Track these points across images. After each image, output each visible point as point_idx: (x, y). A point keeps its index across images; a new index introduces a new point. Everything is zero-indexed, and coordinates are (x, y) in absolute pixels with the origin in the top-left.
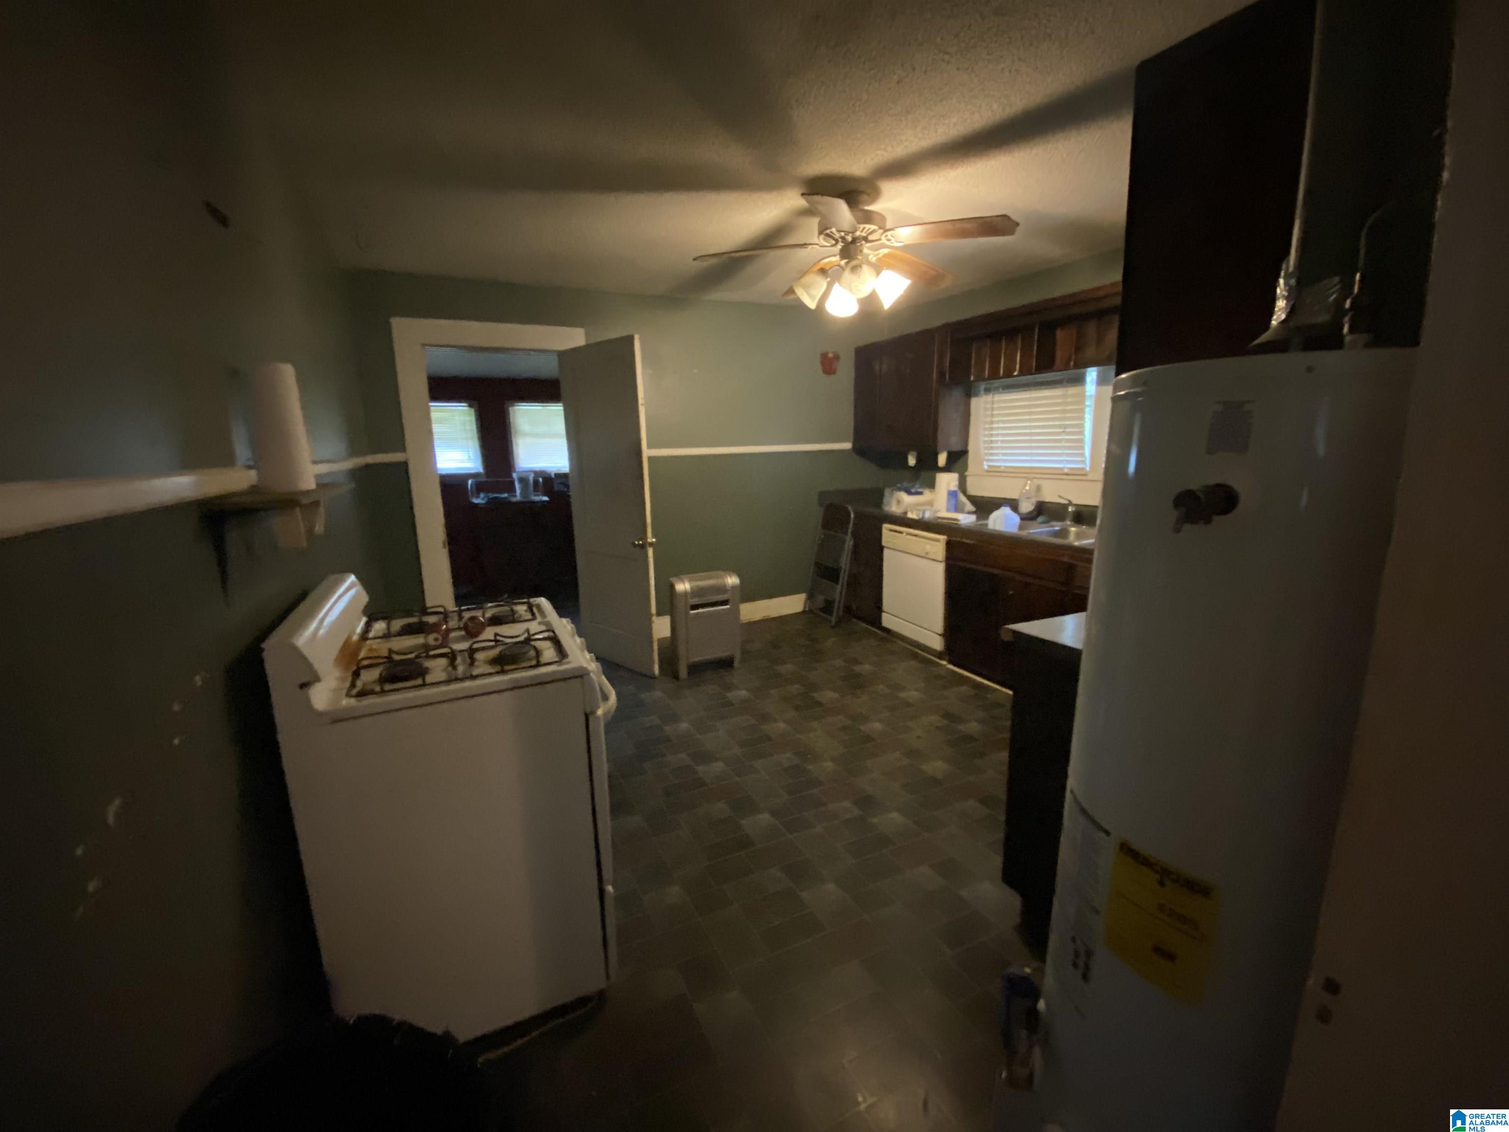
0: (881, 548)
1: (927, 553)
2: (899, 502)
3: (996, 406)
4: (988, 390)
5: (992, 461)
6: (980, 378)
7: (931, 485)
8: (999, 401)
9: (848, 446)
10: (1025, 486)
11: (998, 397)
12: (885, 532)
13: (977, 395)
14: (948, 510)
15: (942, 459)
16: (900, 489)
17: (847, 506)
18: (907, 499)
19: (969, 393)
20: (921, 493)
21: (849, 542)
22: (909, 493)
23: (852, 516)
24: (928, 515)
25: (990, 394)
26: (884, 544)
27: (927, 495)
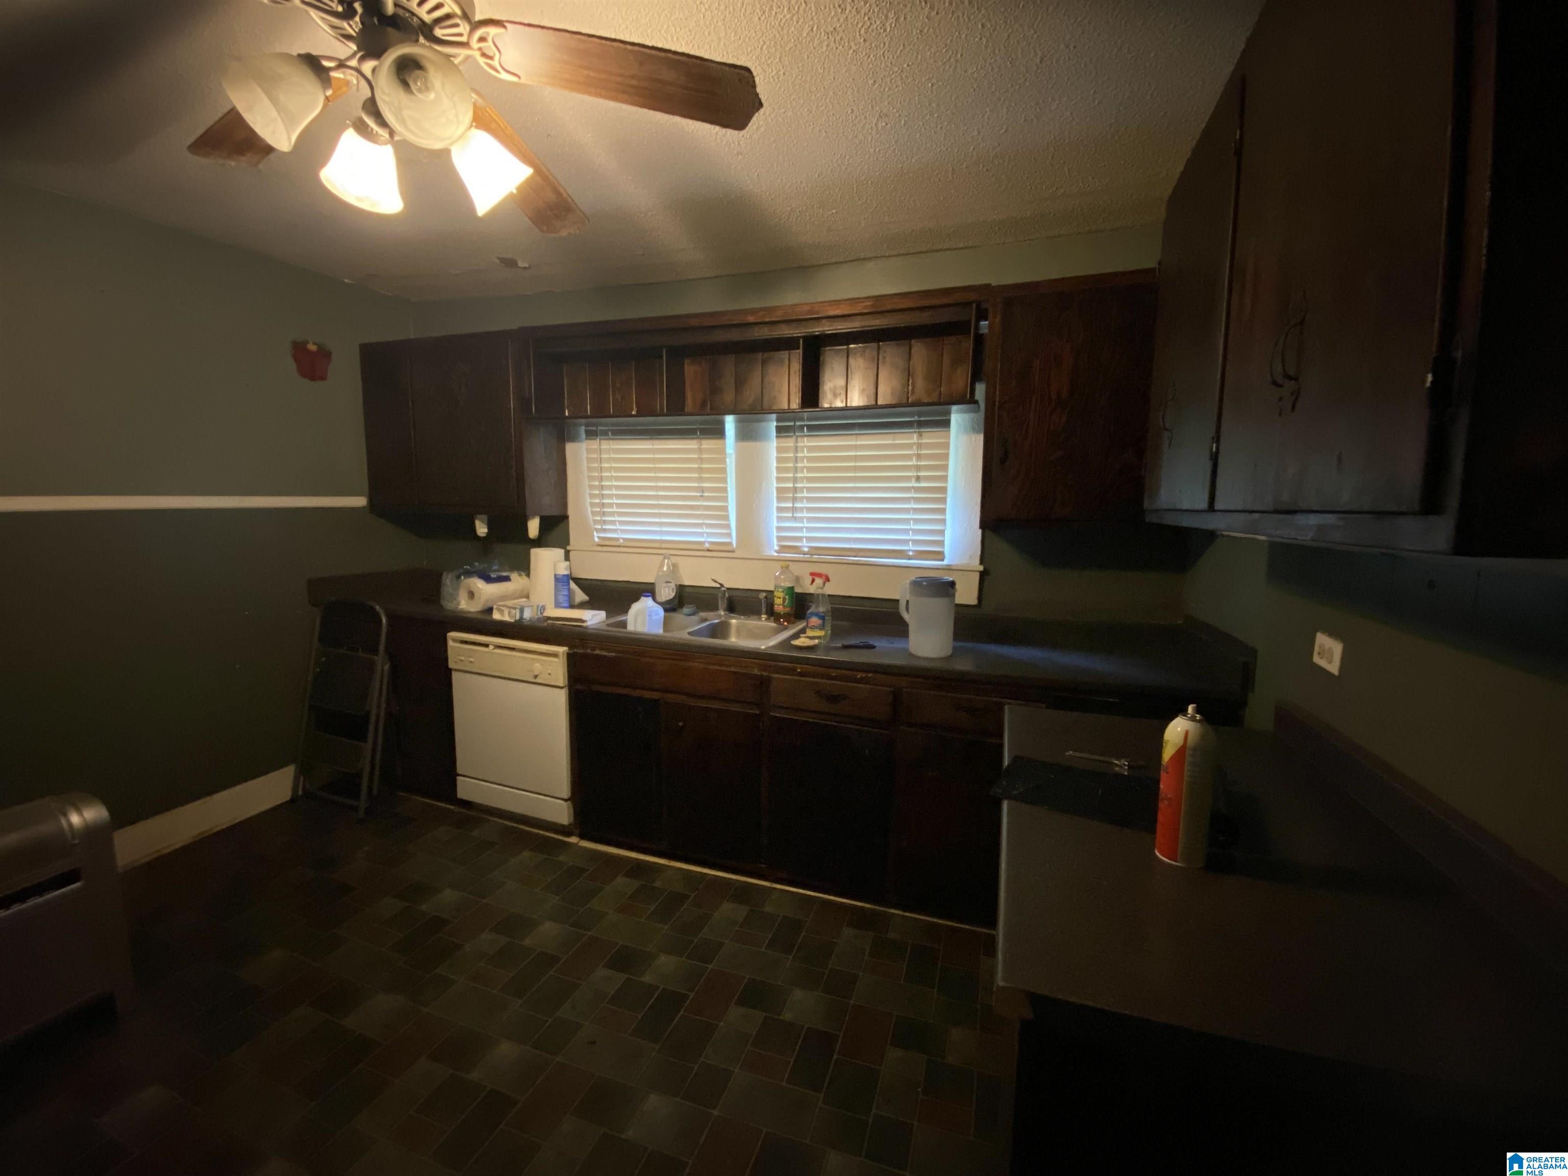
0: (448, 672)
1: (536, 677)
2: (471, 595)
3: (604, 456)
4: (591, 435)
5: (605, 531)
6: (579, 414)
7: (524, 567)
8: (608, 451)
9: (360, 502)
10: (662, 565)
11: (606, 445)
12: (450, 643)
13: (574, 438)
14: (558, 605)
15: (533, 527)
16: (469, 574)
17: (372, 603)
18: (486, 590)
19: (564, 435)
20: (507, 579)
21: (382, 666)
22: (488, 579)
23: (384, 620)
24: (527, 615)
25: (596, 439)
26: (451, 665)
27: (517, 582)
